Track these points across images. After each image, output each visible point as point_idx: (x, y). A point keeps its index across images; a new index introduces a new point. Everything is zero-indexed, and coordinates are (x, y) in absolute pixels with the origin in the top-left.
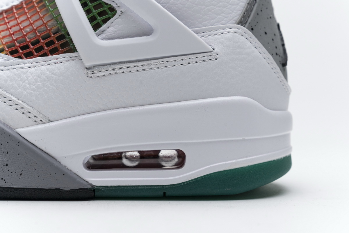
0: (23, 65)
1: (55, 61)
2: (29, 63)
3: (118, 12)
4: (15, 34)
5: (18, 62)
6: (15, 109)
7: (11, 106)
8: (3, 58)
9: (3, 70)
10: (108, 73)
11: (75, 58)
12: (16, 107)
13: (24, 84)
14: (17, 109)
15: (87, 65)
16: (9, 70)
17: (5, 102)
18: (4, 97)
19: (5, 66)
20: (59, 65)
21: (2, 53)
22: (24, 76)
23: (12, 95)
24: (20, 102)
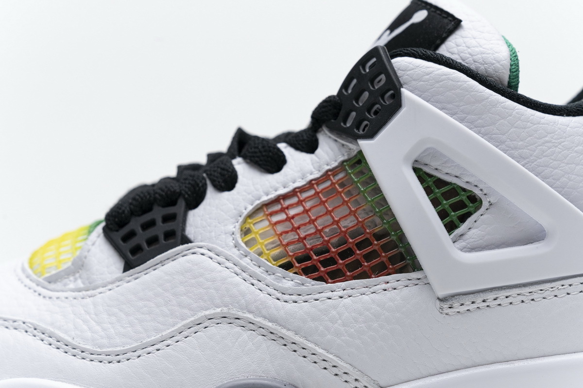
0: (330, 294)
1: (384, 286)
2: (339, 290)
3: (485, 204)
4: (308, 238)
5: (321, 287)
6: (323, 368)
7: (315, 362)
8: (292, 281)
9: (296, 302)
10: (475, 306)
11: (417, 282)
12: (324, 364)
13: (336, 325)
14: (325, 368)
15: (441, 293)
16: (307, 302)
17: (305, 357)
18: (303, 348)
19: (300, 295)
20: (391, 294)
21: (290, 272)
22: (334, 313)
23: (316, 344)
24: (331, 356)
